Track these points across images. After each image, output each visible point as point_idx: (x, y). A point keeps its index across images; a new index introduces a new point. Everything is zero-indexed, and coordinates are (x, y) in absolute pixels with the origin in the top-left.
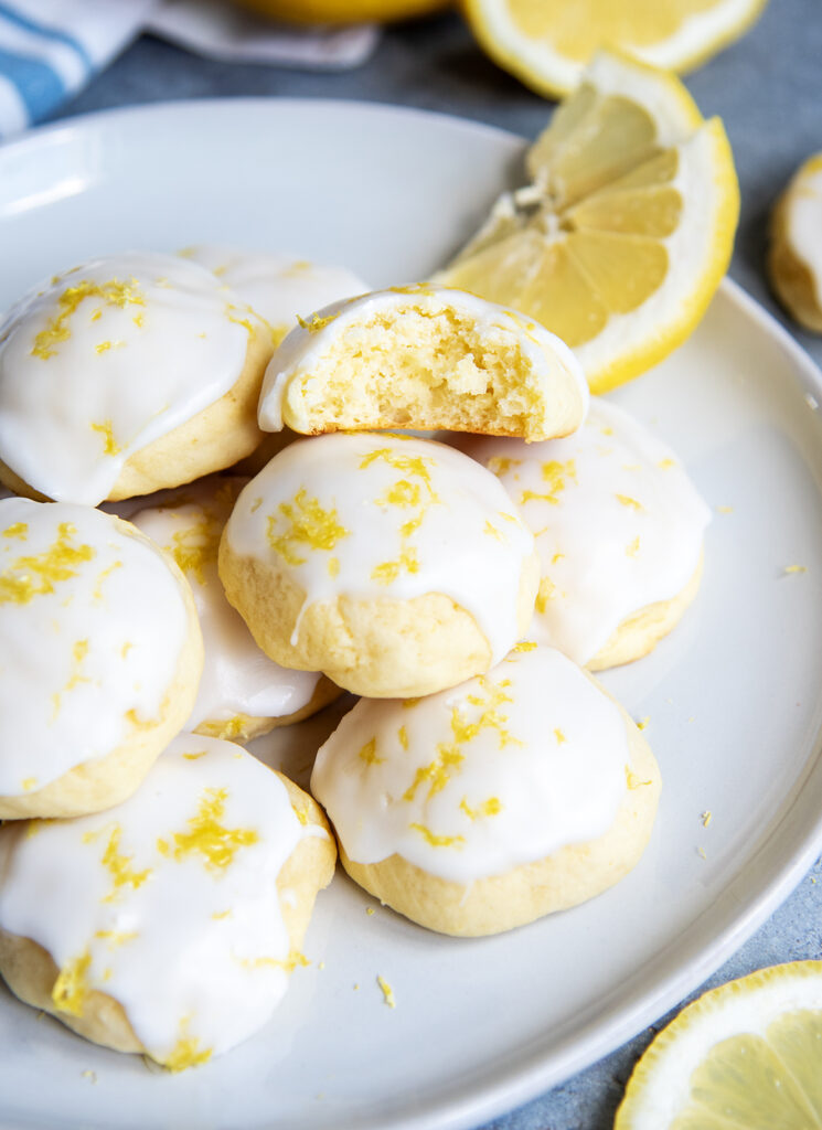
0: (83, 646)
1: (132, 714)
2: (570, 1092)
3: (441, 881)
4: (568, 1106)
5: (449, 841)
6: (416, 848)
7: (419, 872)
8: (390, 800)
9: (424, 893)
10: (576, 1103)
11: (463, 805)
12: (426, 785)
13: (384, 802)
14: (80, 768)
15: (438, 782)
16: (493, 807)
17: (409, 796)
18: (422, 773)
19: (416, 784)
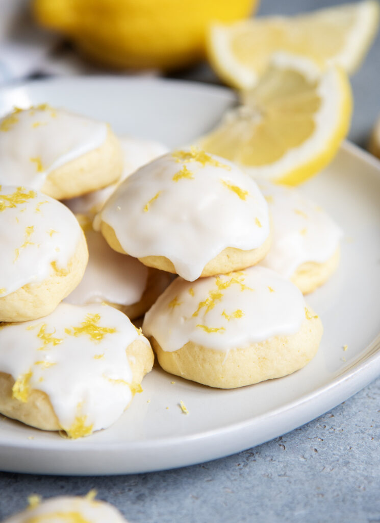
0: (31, 229)
1: (54, 264)
2: (279, 462)
3: (213, 351)
4: (278, 467)
5: (217, 330)
6: (199, 336)
7: (202, 348)
8: (185, 319)
9: (204, 360)
10: (282, 466)
11: (223, 313)
12: (204, 308)
13: (182, 320)
14: (26, 287)
15: (210, 307)
16: (239, 314)
17: (195, 315)
18: (201, 304)
19: (199, 308)
